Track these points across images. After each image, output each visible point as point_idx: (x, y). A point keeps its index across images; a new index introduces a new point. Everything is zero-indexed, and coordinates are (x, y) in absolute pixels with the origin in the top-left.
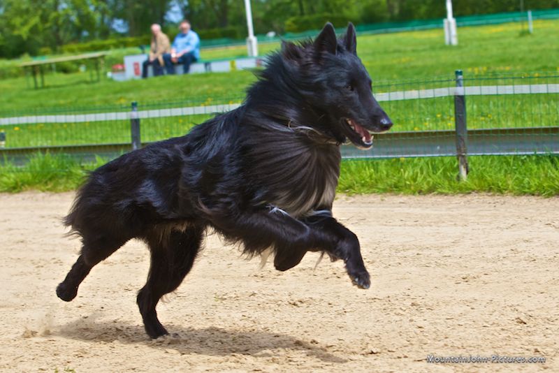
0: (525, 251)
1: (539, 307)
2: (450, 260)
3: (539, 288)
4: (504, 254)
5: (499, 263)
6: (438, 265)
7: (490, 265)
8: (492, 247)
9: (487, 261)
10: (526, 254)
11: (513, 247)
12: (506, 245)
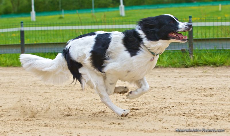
0: (39, 84)
1: (38, 100)
2: (11, 86)
3: (40, 94)
4: (31, 84)
5: (28, 87)
6: (6, 88)
7: (25, 88)
8: (28, 82)
9: (24, 86)
10: (39, 85)
11: (35, 82)
12: (33, 82)
